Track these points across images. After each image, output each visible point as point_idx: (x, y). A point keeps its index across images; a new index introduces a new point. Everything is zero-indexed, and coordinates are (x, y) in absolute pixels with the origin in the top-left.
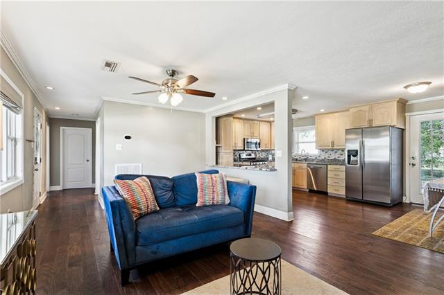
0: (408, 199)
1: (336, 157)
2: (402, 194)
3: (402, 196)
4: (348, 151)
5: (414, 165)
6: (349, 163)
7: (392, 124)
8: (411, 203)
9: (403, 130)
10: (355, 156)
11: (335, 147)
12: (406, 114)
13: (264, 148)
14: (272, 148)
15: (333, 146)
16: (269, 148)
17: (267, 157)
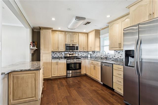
13: (82, 50)
14: (89, 50)
15: (120, 47)
16: (87, 50)
17: (87, 56)
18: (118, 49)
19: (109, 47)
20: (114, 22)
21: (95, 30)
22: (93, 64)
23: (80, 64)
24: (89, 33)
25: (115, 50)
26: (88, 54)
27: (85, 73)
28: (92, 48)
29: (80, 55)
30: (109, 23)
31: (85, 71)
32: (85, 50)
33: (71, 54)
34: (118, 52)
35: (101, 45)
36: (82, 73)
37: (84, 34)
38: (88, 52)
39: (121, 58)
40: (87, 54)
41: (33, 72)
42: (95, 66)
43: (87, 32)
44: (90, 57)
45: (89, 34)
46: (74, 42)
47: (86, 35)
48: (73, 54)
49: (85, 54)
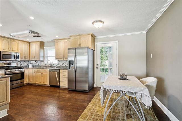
0: (96, 85)
1: (66, 65)
2: (94, 83)
3: (94, 84)
4: (69, 61)
5: (98, 68)
6: (69, 69)
7: (89, 47)
8: (97, 87)
9: (94, 51)
10: (72, 64)
11: (65, 59)
12: (95, 43)
13: (23, 59)
14: (31, 59)
15: (63, 58)
16: (29, 59)
17: (28, 65)
18: (62, 59)
19: (54, 57)
20: (60, 41)
21: (40, 41)
22: (40, 72)
23: (23, 74)
24: (31, 42)
25: (59, 60)
26: (29, 63)
27: (28, 82)
28: (36, 58)
29: (19, 65)
30: (55, 40)
31: (28, 80)
32: (26, 60)
33: (7, 63)
34: (61, 61)
35: (46, 55)
36: (25, 83)
37: (25, 43)
38: (28, 61)
39: (63, 65)
40: (27, 63)
41: (4, 79)
42: (42, 74)
43: (30, 41)
44: (31, 66)
45: (31, 44)
46: (13, 50)
47: (28, 44)
48: (10, 64)
49: (25, 64)
